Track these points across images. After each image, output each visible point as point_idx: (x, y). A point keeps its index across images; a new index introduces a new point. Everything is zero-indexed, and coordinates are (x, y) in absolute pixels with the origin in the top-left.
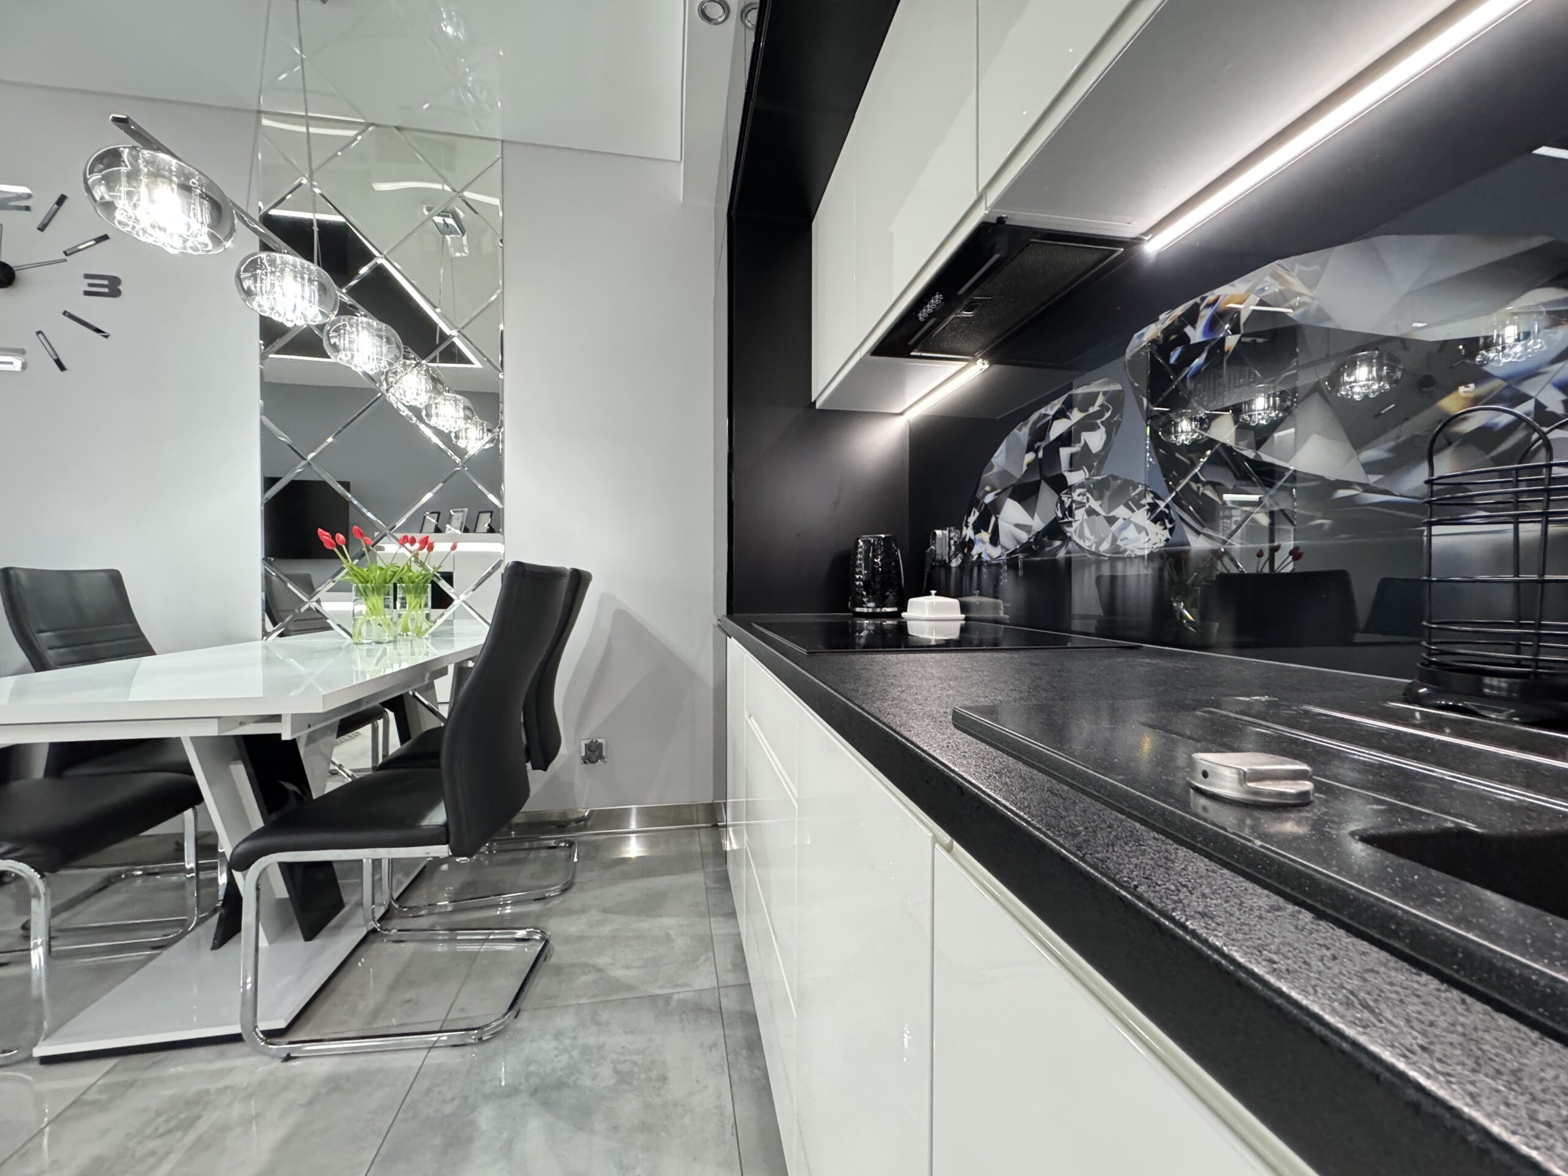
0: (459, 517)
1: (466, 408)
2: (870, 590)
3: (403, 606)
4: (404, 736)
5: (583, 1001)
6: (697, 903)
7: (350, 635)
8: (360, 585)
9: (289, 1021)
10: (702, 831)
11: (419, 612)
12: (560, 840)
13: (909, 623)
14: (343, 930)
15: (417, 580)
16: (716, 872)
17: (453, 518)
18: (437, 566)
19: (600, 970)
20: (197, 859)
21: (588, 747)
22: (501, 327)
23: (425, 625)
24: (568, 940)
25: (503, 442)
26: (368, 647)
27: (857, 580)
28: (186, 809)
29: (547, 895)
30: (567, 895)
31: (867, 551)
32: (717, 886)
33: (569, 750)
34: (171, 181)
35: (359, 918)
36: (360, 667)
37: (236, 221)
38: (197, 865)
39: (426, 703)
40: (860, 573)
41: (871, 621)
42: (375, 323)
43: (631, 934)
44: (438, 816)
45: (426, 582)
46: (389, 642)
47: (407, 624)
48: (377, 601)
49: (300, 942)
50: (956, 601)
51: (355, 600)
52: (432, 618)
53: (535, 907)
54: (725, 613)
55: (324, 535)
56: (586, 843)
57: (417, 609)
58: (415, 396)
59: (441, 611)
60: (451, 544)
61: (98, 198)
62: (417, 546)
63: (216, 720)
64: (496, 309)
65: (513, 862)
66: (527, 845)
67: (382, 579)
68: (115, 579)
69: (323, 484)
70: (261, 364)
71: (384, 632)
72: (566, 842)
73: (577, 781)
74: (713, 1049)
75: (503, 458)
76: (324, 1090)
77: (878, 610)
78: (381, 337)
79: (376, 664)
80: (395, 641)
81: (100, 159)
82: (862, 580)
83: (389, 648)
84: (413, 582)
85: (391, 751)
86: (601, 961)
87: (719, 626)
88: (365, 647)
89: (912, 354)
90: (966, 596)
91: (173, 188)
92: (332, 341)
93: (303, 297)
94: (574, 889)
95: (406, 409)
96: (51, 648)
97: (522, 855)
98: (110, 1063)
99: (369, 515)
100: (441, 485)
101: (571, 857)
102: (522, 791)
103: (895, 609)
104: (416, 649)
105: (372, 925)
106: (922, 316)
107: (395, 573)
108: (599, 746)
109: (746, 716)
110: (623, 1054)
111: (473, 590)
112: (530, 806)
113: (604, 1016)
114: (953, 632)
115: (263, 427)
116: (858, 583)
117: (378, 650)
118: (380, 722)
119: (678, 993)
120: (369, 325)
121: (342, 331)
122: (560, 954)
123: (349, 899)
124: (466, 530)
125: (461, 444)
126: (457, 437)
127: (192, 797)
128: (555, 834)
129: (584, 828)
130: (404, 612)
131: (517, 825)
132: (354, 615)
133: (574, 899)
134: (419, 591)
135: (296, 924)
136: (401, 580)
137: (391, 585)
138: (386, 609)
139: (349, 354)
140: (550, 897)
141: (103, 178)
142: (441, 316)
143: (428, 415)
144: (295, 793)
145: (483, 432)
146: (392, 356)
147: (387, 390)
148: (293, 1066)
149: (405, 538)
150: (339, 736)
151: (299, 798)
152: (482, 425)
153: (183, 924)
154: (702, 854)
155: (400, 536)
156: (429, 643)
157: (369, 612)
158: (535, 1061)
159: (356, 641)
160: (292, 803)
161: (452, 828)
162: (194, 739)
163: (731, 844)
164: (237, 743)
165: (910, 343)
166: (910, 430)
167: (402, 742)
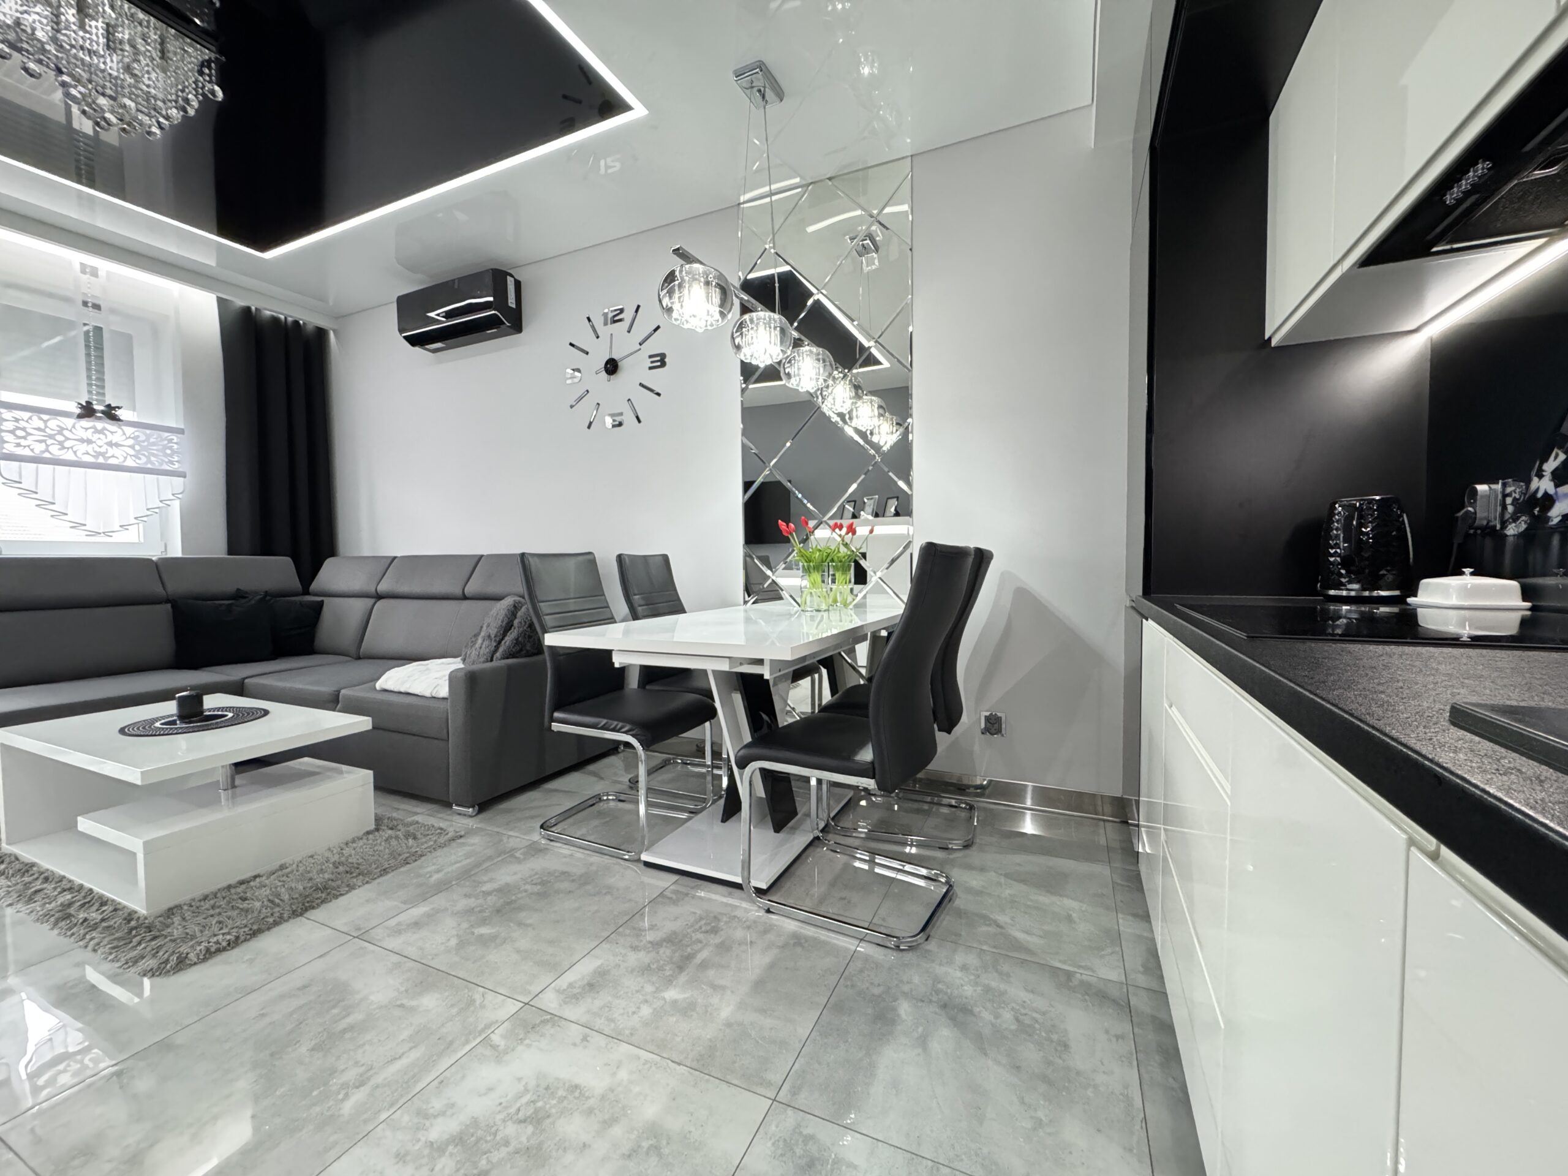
0: (870, 503)
1: (880, 407)
2: (1353, 568)
3: (834, 581)
4: (834, 690)
5: (985, 947)
6: (1103, 895)
7: (799, 605)
8: (805, 564)
9: (768, 885)
10: (1108, 825)
11: (845, 587)
12: (961, 801)
13: (1419, 610)
14: (797, 832)
15: (843, 560)
16: (1125, 869)
17: (867, 505)
18: (858, 547)
19: (999, 926)
20: (712, 761)
21: (987, 719)
22: (911, 329)
23: (850, 598)
24: (969, 890)
25: (912, 432)
26: (812, 614)
27: (1332, 555)
28: (706, 721)
29: (950, 846)
30: (967, 852)
31: (1348, 519)
32: (1125, 883)
33: (971, 718)
34: (700, 281)
35: (807, 825)
36: (805, 629)
37: (734, 297)
38: (712, 763)
39: (849, 661)
40: (1337, 546)
41: (1354, 608)
42: (814, 349)
43: (1029, 903)
44: (867, 755)
45: (850, 562)
46: (825, 611)
47: (836, 597)
48: (816, 576)
49: (771, 833)
50: (1514, 584)
51: (803, 576)
52: (855, 592)
53: (940, 854)
54: (1141, 593)
55: (782, 524)
56: (985, 809)
57: (843, 585)
58: (842, 404)
59: (861, 586)
60: (869, 528)
61: (665, 306)
62: (844, 530)
63: (728, 659)
64: (905, 314)
65: (918, 811)
66: (929, 799)
67: (820, 558)
68: (665, 559)
69: (779, 483)
70: (742, 397)
71: (822, 602)
72: (967, 804)
73: (977, 748)
74: (1120, 1040)
75: (912, 447)
76: (792, 942)
77: (1367, 593)
78: (818, 360)
79: (817, 628)
80: (828, 610)
81: (665, 280)
82: (1339, 555)
83: (825, 614)
84: (841, 561)
85: (824, 702)
86: (1002, 919)
87: (1133, 607)
88: (808, 614)
89: (1434, 249)
90: (1535, 575)
91: (701, 287)
92: (787, 371)
93: (770, 342)
94: (974, 848)
95: (836, 416)
96: (640, 606)
97: (926, 807)
98: (675, 877)
99: (809, 505)
100: (863, 477)
101: (971, 818)
102: (929, 751)
103: (1397, 593)
104: (843, 617)
105: (818, 833)
106: (1449, 199)
107: (828, 555)
108: (998, 720)
109: (1166, 705)
110: (1024, 1007)
111: (887, 568)
112: (936, 765)
113: (1006, 968)
114: (1509, 624)
115: (744, 446)
116: (1332, 559)
117: (817, 616)
118: (816, 676)
119: (1081, 974)
120: (811, 351)
121: (793, 362)
122: (961, 901)
123: (801, 810)
124: (877, 515)
125: (875, 439)
126: (872, 434)
127: (710, 713)
128: (956, 794)
129: (981, 795)
130: (834, 587)
131: (920, 780)
132: (801, 588)
133: (974, 856)
134: (845, 569)
135: (769, 818)
136: (832, 560)
137: (826, 564)
138: (823, 584)
139: (798, 378)
140: (952, 849)
141: (667, 292)
142: (860, 327)
143: (851, 418)
144: (767, 722)
145: (893, 426)
146: (827, 374)
147: (823, 403)
148: (772, 918)
149: (836, 524)
150: (793, 682)
151: (769, 726)
152: (892, 419)
153: (704, 800)
154: (1109, 849)
155: (832, 523)
156: (852, 612)
157: (811, 586)
158: (944, 982)
159: (803, 608)
160: (765, 730)
161: (876, 766)
162: (714, 672)
163: (1144, 847)
164: (737, 676)
165: (1429, 237)
166: (1432, 351)
167: (833, 695)
